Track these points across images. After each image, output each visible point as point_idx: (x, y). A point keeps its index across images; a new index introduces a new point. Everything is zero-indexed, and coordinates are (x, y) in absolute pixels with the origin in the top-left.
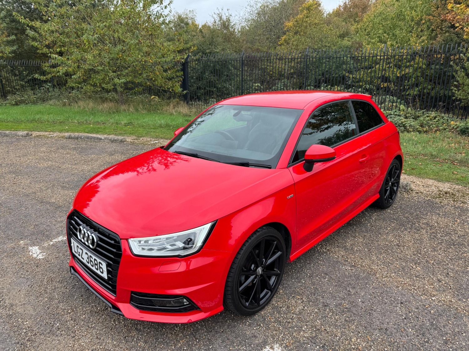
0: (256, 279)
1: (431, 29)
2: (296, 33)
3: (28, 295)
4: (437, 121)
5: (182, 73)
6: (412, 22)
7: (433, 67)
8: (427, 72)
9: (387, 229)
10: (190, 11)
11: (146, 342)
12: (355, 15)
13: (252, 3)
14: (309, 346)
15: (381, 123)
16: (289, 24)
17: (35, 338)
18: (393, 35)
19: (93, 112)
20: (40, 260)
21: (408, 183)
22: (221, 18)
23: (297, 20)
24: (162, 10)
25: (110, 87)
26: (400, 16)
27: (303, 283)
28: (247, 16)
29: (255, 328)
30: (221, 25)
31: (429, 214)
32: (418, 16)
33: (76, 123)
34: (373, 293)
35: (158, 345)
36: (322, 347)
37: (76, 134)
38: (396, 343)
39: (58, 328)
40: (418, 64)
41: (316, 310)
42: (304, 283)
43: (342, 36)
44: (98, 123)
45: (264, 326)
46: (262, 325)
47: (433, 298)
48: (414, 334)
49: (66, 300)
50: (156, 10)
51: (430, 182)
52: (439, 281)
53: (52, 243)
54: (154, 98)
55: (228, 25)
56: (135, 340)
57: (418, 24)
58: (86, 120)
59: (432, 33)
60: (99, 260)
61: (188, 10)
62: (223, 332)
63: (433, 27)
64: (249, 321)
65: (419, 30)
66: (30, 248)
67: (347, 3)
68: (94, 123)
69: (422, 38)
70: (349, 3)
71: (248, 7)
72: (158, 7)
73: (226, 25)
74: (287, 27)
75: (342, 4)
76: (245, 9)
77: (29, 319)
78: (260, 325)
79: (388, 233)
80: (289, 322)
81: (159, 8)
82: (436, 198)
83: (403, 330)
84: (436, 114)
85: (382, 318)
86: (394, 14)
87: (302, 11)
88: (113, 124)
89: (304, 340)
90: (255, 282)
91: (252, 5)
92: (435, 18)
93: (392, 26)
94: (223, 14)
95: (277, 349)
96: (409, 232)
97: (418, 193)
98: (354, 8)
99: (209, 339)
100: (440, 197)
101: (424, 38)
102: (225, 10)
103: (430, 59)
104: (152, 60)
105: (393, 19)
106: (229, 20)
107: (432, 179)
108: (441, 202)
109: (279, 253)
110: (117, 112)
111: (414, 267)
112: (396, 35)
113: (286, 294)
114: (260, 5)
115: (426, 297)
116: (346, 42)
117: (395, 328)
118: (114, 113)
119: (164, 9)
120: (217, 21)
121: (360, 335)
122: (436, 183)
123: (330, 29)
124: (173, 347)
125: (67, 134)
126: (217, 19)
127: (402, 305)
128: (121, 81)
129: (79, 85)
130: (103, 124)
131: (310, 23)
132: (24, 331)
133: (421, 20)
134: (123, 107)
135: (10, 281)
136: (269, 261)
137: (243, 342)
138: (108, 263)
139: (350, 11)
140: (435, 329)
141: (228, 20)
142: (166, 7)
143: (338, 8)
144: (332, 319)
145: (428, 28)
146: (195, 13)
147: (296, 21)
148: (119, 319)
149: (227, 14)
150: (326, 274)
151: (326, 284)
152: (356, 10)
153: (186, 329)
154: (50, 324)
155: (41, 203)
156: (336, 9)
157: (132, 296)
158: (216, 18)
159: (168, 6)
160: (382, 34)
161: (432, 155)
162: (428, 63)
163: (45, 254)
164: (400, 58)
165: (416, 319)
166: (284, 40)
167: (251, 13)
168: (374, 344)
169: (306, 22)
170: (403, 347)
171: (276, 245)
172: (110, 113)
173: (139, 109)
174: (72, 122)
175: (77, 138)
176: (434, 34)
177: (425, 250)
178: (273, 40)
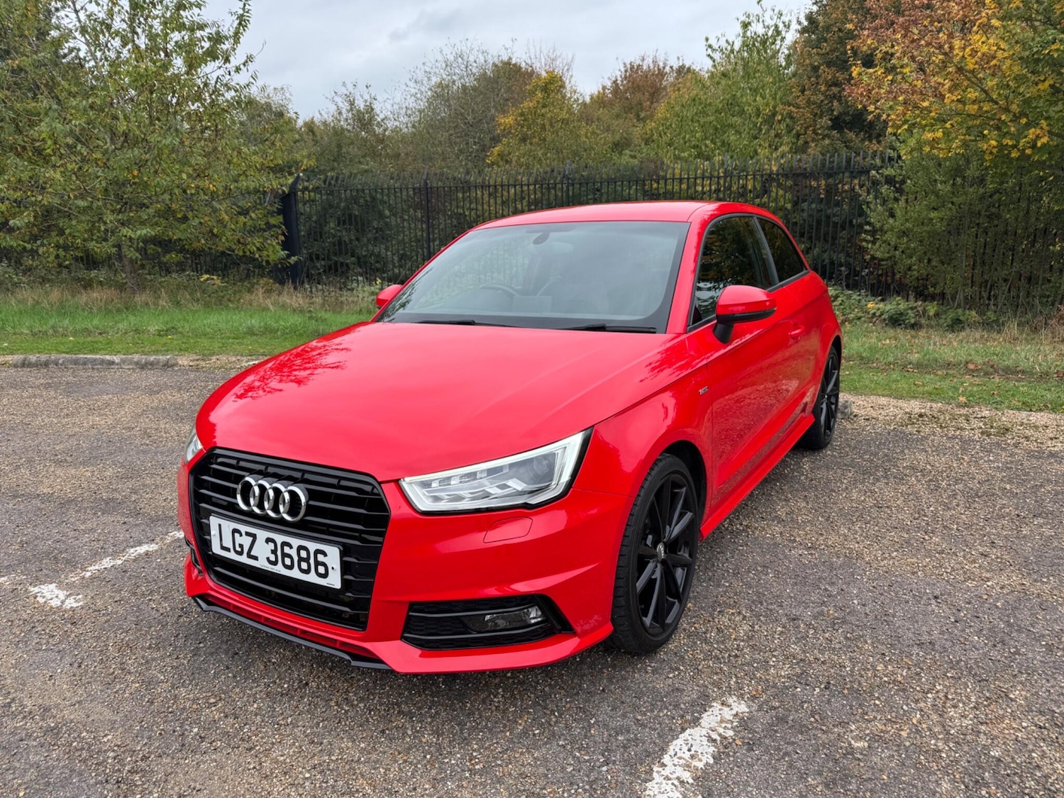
0: (657, 570)
1: (794, 132)
2: (524, 140)
3: (76, 681)
4: (841, 304)
5: (281, 218)
6: (757, 118)
7: (805, 205)
8: (795, 218)
9: (842, 483)
10: (275, 89)
11: (438, 733)
12: (636, 105)
13: (420, 75)
14: (799, 690)
16: (508, 120)
17: (149, 766)
18: (723, 143)
19: (62, 310)
20: (72, 609)
21: (847, 402)
22: (352, 104)
23: (522, 112)
24: (228, 77)
25: (105, 248)
26: (733, 105)
27: (727, 587)
28: (411, 102)
29: (671, 675)
30: (354, 120)
31: (906, 451)
32: (767, 105)
33: (27, 334)
34: (874, 587)
35: (469, 735)
36: (825, 688)
37: (44, 357)
38: (963, 663)
39: (201, 737)
40: (776, 200)
41: (779, 629)
42: (730, 586)
43: (619, 146)
44: (88, 332)
45: (686, 669)
46: (682, 668)
47: (989, 584)
48: (986, 644)
49: (191, 681)
50: (214, 76)
51: (883, 401)
52: (984, 555)
53: (88, 574)
54: (208, 279)
55: (371, 119)
56: (410, 732)
57: (770, 120)
58: (53, 327)
59: (798, 139)
60: (313, 546)
61: (272, 88)
62: (603, 690)
63: (799, 128)
64: (651, 665)
65: (772, 133)
66: (34, 590)
67: (619, 82)
68: (75, 334)
69: (780, 150)
70: (622, 81)
71: (412, 84)
72: (220, 68)
73: (365, 119)
74: (502, 128)
75: (609, 84)
76: (404, 87)
77: (110, 730)
78: (678, 669)
79: (847, 488)
80: (736, 656)
81: (221, 72)
82: (907, 426)
83: (962, 639)
84: (836, 290)
85: (913, 625)
86: (720, 103)
87: (532, 93)
88: (126, 333)
89: (784, 683)
90: (656, 575)
91: (419, 79)
92: (801, 110)
93: (719, 126)
94: (358, 97)
95: (736, 704)
96: (887, 484)
97: (868, 419)
98: (633, 93)
99: (581, 708)
100: (913, 423)
101: (784, 148)
102: (361, 86)
103: (798, 191)
104: (214, 186)
105: (718, 111)
106: (372, 109)
107: (883, 396)
108: (919, 432)
109: (689, 515)
110: (127, 309)
111: (927, 537)
112: (729, 144)
113: (702, 608)
114: (435, 80)
115: (975, 583)
116: (626, 159)
117: (946, 640)
118: (119, 311)
119: (232, 73)
120: (344, 111)
121: (888, 658)
122: (893, 402)
123: (593, 133)
124: (508, 734)
125: (18, 358)
126: (345, 107)
127: (939, 601)
128: (139, 232)
129: (26, 245)
130: (100, 334)
131: (552, 118)
132: (111, 754)
133: (774, 115)
134: (139, 299)
135: (13, 661)
136: (675, 532)
137: (659, 703)
138: (344, 545)
139: (627, 98)
140: (1019, 631)
141: (370, 109)
142: (238, 70)
143: (602, 91)
144: (819, 639)
145: (789, 131)
146: (288, 95)
147: (522, 114)
149: (367, 97)
150: (764, 566)
151: (775, 584)
152: (639, 95)
153: (518, 697)
154: (174, 731)
155: (15, 497)
156: (596, 93)
157: (409, 617)
158: (341, 105)
159: (242, 67)
160: (702, 140)
161: (862, 358)
162: (796, 199)
163: (80, 596)
164: (741, 191)
165: (975, 619)
166: (499, 155)
167: (419, 95)
168: (922, 669)
169: (543, 115)
170: (978, 667)
171: (685, 496)
172: (109, 312)
173: (183, 302)
174: (15, 334)
175: (46, 364)
176: (801, 142)
177: (932, 509)
178: (474, 155)
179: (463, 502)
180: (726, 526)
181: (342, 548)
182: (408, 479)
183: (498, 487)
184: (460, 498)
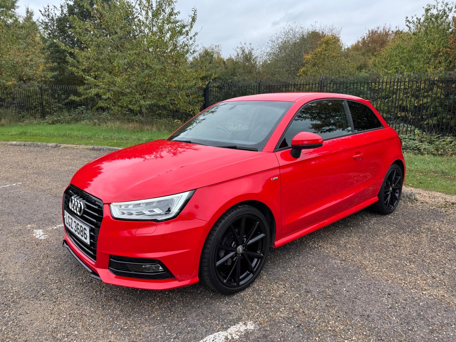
0: (236, 258)
1: (448, 61)
2: (314, 65)
3: (23, 266)
4: (453, 146)
5: (203, 98)
6: (429, 54)
7: (452, 97)
8: (446, 102)
9: (385, 232)
10: (216, 46)
11: (121, 311)
12: (373, 49)
13: (274, 39)
14: (284, 324)
15: (380, 127)
16: (308, 57)
17: (19, 301)
18: (411, 66)
19: (119, 130)
20: (41, 240)
21: (412, 193)
22: (243, 51)
23: (315, 53)
24: (188, 41)
25: (136, 108)
26: (417, 48)
27: (288, 272)
28: (269, 50)
29: (231, 306)
30: (244, 59)
31: (432, 221)
32: (435, 48)
33: (102, 138)
34: (360, 284)
35: (133, 314)
36: (297, 327)
37: (100, 147)
38: (377, 329)
39: (43, 294)
40: (436, 94)
41: (297, 295)
42: (290, 271)
43: (360, 68)
44: (122, 139)
45: (241, 305)
46: (239, 304)
47: (424, 292)
48: (398, 322)
49: (56, 273)
50: (182, 41)
51: (438, 194)
52: (433, 278)
53: (56, 228)
54: (177, 121)
55: (250, 58)
56: (112, 308)
57: (436, 56)
58: (111, 136)
59: (450, 65)
60: (84, 226)
61: (214, 45)
62: (199, 307)
63: (451, 59)
64: (227, 299)
65: (437, 61)
66: (35, 231)
67: (366, 39)
68: (118, 139)
69: (439, 69)
70: (367, 38)
71: (270, 42)
72: (184, 38)
73: (248, 57)
74: (306, 60)
75: (360, 40)
76: (267, 44)
77: (18, 286)
78: (237, 304)
79: (385, 234)
80: (267, 304)
81: (185, 39)
82: (442, 208)
83: (386, 317)
85: (366, 306)
86: (411, 47)
87: (321, 45)
88: (135, 140)
89: (280, 320)
90: (234, 260)
91: (273, 40)
92: (452, 50)
93: (409, 58)
94: (246, 48)
95: (250, 325)
96: (408, 235)
97: (422, 203)
98: (372, 44)
99: (183, 312)
100: (446, 207)
101: (442, 69)
102: (248, 45)
103: (448, 90)
104: (175, 84)
105: (409, 51)
106: (251, 54)
107: (440, 192)
108: (446, 212)
109: (262, 235)
110: (141, 131)
111: (408, 264)
112: (413, 67)
113: (269, 279)
114: (280, 40)
115: (417, 291)
116: (364, 74)
117: (378, 316)
118: (138, 132)
119: (189, 40)
120: (240, 55)
121: (339, 319)
122: (443, 195)
123: (348, 62)
124: (147, 317)
125: (91, 147)
126: (240, 52)
127: (389, 296)
128: (147, 103)
129: (108, 106)
130: (126, 140)
131: (328, 56)
132: (11, 294)
133: (439, 52)
134: (146, 127)
135: (10, 255)
136: (251, 242)
137: (217, 317)
138: (91, 228)
139: (369, 46)
140: (422, 319)
141: (250, 53)
142: (191, 38)
143: (357, 43)
144: (313, 303)
145: (446, 60)
146: (220, 48)
147: (315, 54)
148: (101, 290)
149: (249, 48)
150: (313, 265)
151: (312, 274)
152: (374, 45)
153: (163, 303)
154: (37, 290)
155: (55, 197)
156: (355, 44)
157: (110, 261)
158: (238, 51)
159: (193, 37)
160: (399, 65)
161: (443, 173)
162: (447, 93)
163: (47, 235)
164: (417, 89)
165: (402, 309)
166: (303, 72)
167: (273, 47)
168: (353, 328)
169: (325, 54)
170: (384, 332)
171: (259, 226)
172: (134, 132)
173: (161, 130)
174: (98, 138)
175: (100, 150)
176: (451, 66)
177: (423, 250)
178: (292, 72)
179: (133, 216)
180: (310, 244)
181: (90, 229)
182: (114, 204)
183: (149, 211)
184: (131, 214)
